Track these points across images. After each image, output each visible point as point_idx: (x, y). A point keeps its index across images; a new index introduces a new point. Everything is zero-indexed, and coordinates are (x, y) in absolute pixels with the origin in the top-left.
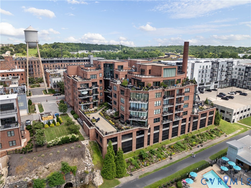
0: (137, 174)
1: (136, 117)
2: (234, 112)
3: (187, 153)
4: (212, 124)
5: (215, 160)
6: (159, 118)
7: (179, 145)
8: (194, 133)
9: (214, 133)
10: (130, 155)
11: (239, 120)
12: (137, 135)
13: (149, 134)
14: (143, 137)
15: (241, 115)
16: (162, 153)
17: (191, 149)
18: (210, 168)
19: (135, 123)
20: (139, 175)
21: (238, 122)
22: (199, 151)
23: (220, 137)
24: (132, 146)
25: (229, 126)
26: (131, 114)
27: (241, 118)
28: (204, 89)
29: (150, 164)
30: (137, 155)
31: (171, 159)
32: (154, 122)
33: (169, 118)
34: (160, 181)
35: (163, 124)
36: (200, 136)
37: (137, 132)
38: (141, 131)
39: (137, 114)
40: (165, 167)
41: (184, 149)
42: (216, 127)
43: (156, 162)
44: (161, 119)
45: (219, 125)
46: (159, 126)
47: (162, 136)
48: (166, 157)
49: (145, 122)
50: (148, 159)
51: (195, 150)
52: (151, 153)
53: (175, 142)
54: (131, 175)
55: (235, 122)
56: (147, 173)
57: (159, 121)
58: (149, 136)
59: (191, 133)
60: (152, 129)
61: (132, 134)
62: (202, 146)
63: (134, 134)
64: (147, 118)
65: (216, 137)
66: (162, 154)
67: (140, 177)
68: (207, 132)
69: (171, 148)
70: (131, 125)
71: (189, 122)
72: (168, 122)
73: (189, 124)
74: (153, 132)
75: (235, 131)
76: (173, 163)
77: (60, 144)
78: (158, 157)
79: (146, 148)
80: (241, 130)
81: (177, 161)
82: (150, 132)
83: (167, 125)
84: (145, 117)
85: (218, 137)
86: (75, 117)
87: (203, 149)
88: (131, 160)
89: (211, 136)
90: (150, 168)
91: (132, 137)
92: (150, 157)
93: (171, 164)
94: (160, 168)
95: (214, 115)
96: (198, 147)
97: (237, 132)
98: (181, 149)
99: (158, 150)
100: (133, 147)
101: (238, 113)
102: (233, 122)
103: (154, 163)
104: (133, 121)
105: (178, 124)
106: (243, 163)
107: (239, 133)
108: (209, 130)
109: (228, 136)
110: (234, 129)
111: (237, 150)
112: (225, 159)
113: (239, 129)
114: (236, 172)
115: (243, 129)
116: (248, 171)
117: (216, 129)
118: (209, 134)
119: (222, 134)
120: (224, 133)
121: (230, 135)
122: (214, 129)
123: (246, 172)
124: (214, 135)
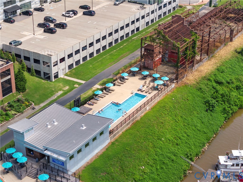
4: (11, 92)
9: (13, 107)
11: (67, 70)
15: (69, 61)
23: (22, 113)
25: (45, 87)
27: (70, 66)
28: (19, 11)
42: (20, 96)
45: (27, 91)
65: (16, 114)
75: (53, 95)
80: (63, 90)
85: (19, 114)
89: (7, 115)
97: (56, 97)
101: (62, 60)
102: (56, 76)
106: (32, 151)
107: (59, 97)
108: (6, 104)
109: (37, 108)
110: (53, 91)
111: (23, 134)
112: (10, 151)
113: (60, 90)
114: (22, 165)
115: (67, 88)
116: (39, 160)
117: (18, 101)
118: (6, 110)
119: (27, 106)
120: (31, 104)
121: (42, 105)
122: (15, 99)
123: (37, 162)
124: (13, 112)
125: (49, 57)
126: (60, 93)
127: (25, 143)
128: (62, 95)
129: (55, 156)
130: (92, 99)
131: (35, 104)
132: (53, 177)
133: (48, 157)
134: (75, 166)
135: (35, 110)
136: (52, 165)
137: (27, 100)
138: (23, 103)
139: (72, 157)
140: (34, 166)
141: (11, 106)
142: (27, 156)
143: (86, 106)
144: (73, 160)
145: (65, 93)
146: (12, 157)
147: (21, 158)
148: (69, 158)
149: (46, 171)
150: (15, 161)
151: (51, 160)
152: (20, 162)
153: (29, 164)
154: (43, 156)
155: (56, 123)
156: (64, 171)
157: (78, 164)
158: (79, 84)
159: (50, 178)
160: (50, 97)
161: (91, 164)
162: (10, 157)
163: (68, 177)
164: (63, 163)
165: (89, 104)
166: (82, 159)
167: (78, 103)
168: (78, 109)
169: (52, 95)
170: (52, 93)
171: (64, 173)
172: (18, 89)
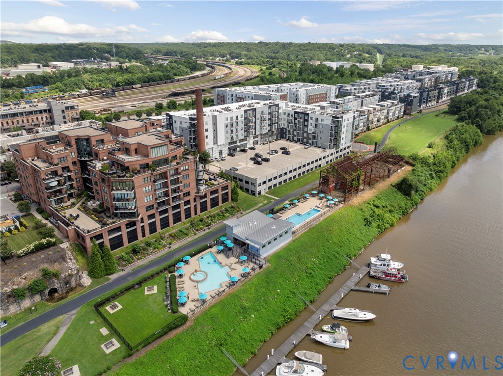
0: (129, 269)
1: (123, 209)
2: (258, 182)
3: (190, 239)
4: (228, 201)
5: (215, 242)
6: (153, 206)
7: (182, 232)
8: (204, 215)
10: (122, 251)
11: (267, 190)
12: (127, 228)
13: (142, 224)
14: (136, 229)
15: (269, 184)
16: (161, 243)
17: (195, 234)
18: (210, 250)
19: (123, 216)
20: (131, 269)
21: (266, 193)
22: (204, 235)
23: (234, 216)
24: (122, 241)
25: (251, 200)
26: (117, 205)
27: (270, 188)
28: (238, 149)
29: (145, 257)
30: (130, 250)
31: (170, 247)
32: (147, 211)
33: (167, 203)
34: (153, 271)
35: (159, 211)
36: (210, 218)
37: (127, 225)
38: (132, 222)
39: (124, 205)
40: (161, 256)
41: (187, 235)
42: (233, 204)
43: (152, 253)
44: (156, 206)
45: (238, 201)
46: (154, 214)
47: (161, 225)
48: (165, 246)
49: (135, 213)
50: (143, 251)
51: (201, 234)
52: (147, 245)
53: (178, 229)
54: (123, 270)
55: (263, 193)
56: (141, 266)
57: (153, 208)
58: (143, 227)
59: (199, 216)
60: (146, 218)
61: (120, 227)
62: (209, 229)
63: (123, 227)
64: (135, 207)
66: (160, 245)
67: (132, 270)
68: (221, 211)
69: (172, 237)
70: (119, 218)
71: (195, 203)
72: (164, 208)
73: (195, 206)
74: (147, 222)
76: (171, 251)
77: (33, 252)
78: (155, 248)
79: (141, 241)
81: (176, 249)
82: (143, 222)
83: (166, 211)
84: (133, 207)
85: (231, 216)
86: (44, 216)
87: (210, 232)
88: (123, 256)
89: (223, 216)
90: (144, 261)
91: (120, 231)
92: (144, 249)
93: (168, 253)
94: (156, 259)
95: (229, 190)
96: (204, 230)
98: (183, 236)
99: (156, 241)
100: (124, 241)
101: (264, 183)
102: (259, 194)
103: (150, 255)
104: (121, 213)
105: (180, 208)
106: (238, 240)
107: (259, 207)
108: (224, 209)
109: (244, 213)
110: (256, 203)
111: (232, 228)
112: (223, 239)
113: (261, 203)
114: (230, 249)
115: (266, 201)
116: (242, 247)
117: (232, 207)
118: (223, 213)
119: (238, 211)
120: (240, 210)
121: (248, 211)
122: (230, 206)
123: (240, 248)
124: (228, 215)
125: (256, 180)
126: (262, 204)
127: (233, 234)
128: (262, 206)
129: (253, 244)
130: (283, 209)
131: (243, 211)
132: (250, 259)
133: (248, 245)
134: (265, 253)
135: (243, 215)
136: (250, 251)
137: (238, 207)
138: (235, 209)
139: (264, 246)
140: (238, 250)
141: (227, 210)
142: (234, 243)
143: (278, 214)
144: (264, 248)
145: (265, 205)
146: (224, 243)
147: (230, 244)
148: (262, 246)
149: (246, 254)
150: (226, 246)
151: (250, 247)
152: (229, 246)
153: (235, 248)
154: (244, 244)
155: (255, 223)
156: (258, 255)
157: (268, 251)
158: (275, 200)
159: (248, 259)
160: (253, 207)
161: (277, 253)
162: (223, 243)
163: (260, 260)
164: (258, 250)
165: (280, 213)
166: (271, 248)
167: (272, 212)
168: (272, 215)
169: (255, 206)
170: (256, 204)
171: (257, 256)
172: (232, 200)
